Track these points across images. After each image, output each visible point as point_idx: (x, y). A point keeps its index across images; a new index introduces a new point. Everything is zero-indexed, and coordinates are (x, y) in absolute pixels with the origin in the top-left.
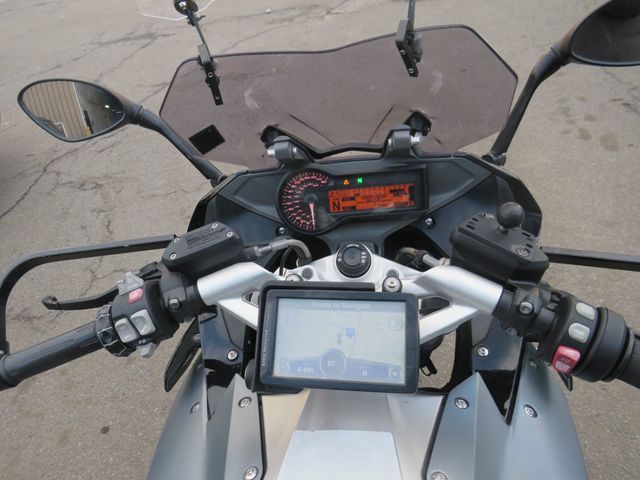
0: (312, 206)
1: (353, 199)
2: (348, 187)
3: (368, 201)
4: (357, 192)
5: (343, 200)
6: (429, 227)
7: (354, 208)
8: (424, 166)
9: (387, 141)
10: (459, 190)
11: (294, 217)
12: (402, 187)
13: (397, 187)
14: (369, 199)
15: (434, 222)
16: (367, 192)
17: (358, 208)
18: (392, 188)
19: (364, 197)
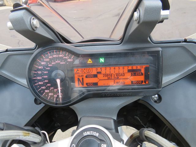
0: (58, 81)
1: (95, 76)
2: (91, 66)
3: (109, 79)
4: (99, 70)
5: (86, 77)
6: (155, 102)
7: (96, 84)
8: (160, 49)
9: (132, 15)
10: (182, 73)
11: (44, 90)
12: (139, 68)
13: (135, 68)
14: (109, 77)
15: (160, 98)
16: (108, 71)
17: (99, 84)
18: (130, 68)
19: (106, 75)
